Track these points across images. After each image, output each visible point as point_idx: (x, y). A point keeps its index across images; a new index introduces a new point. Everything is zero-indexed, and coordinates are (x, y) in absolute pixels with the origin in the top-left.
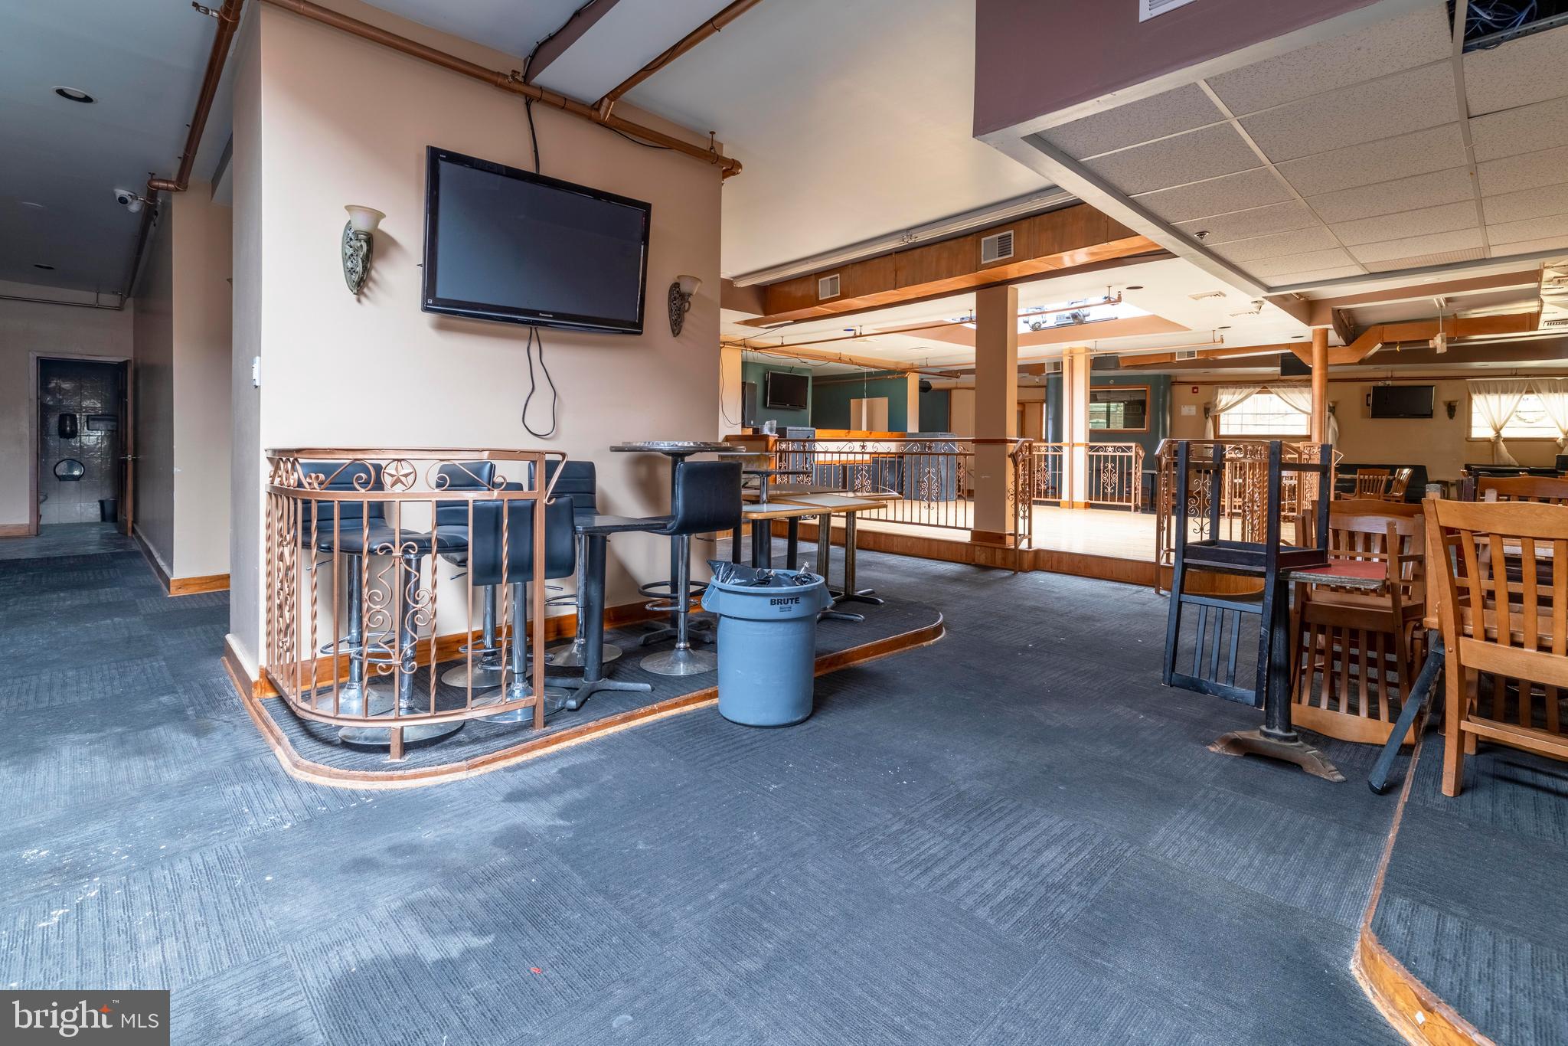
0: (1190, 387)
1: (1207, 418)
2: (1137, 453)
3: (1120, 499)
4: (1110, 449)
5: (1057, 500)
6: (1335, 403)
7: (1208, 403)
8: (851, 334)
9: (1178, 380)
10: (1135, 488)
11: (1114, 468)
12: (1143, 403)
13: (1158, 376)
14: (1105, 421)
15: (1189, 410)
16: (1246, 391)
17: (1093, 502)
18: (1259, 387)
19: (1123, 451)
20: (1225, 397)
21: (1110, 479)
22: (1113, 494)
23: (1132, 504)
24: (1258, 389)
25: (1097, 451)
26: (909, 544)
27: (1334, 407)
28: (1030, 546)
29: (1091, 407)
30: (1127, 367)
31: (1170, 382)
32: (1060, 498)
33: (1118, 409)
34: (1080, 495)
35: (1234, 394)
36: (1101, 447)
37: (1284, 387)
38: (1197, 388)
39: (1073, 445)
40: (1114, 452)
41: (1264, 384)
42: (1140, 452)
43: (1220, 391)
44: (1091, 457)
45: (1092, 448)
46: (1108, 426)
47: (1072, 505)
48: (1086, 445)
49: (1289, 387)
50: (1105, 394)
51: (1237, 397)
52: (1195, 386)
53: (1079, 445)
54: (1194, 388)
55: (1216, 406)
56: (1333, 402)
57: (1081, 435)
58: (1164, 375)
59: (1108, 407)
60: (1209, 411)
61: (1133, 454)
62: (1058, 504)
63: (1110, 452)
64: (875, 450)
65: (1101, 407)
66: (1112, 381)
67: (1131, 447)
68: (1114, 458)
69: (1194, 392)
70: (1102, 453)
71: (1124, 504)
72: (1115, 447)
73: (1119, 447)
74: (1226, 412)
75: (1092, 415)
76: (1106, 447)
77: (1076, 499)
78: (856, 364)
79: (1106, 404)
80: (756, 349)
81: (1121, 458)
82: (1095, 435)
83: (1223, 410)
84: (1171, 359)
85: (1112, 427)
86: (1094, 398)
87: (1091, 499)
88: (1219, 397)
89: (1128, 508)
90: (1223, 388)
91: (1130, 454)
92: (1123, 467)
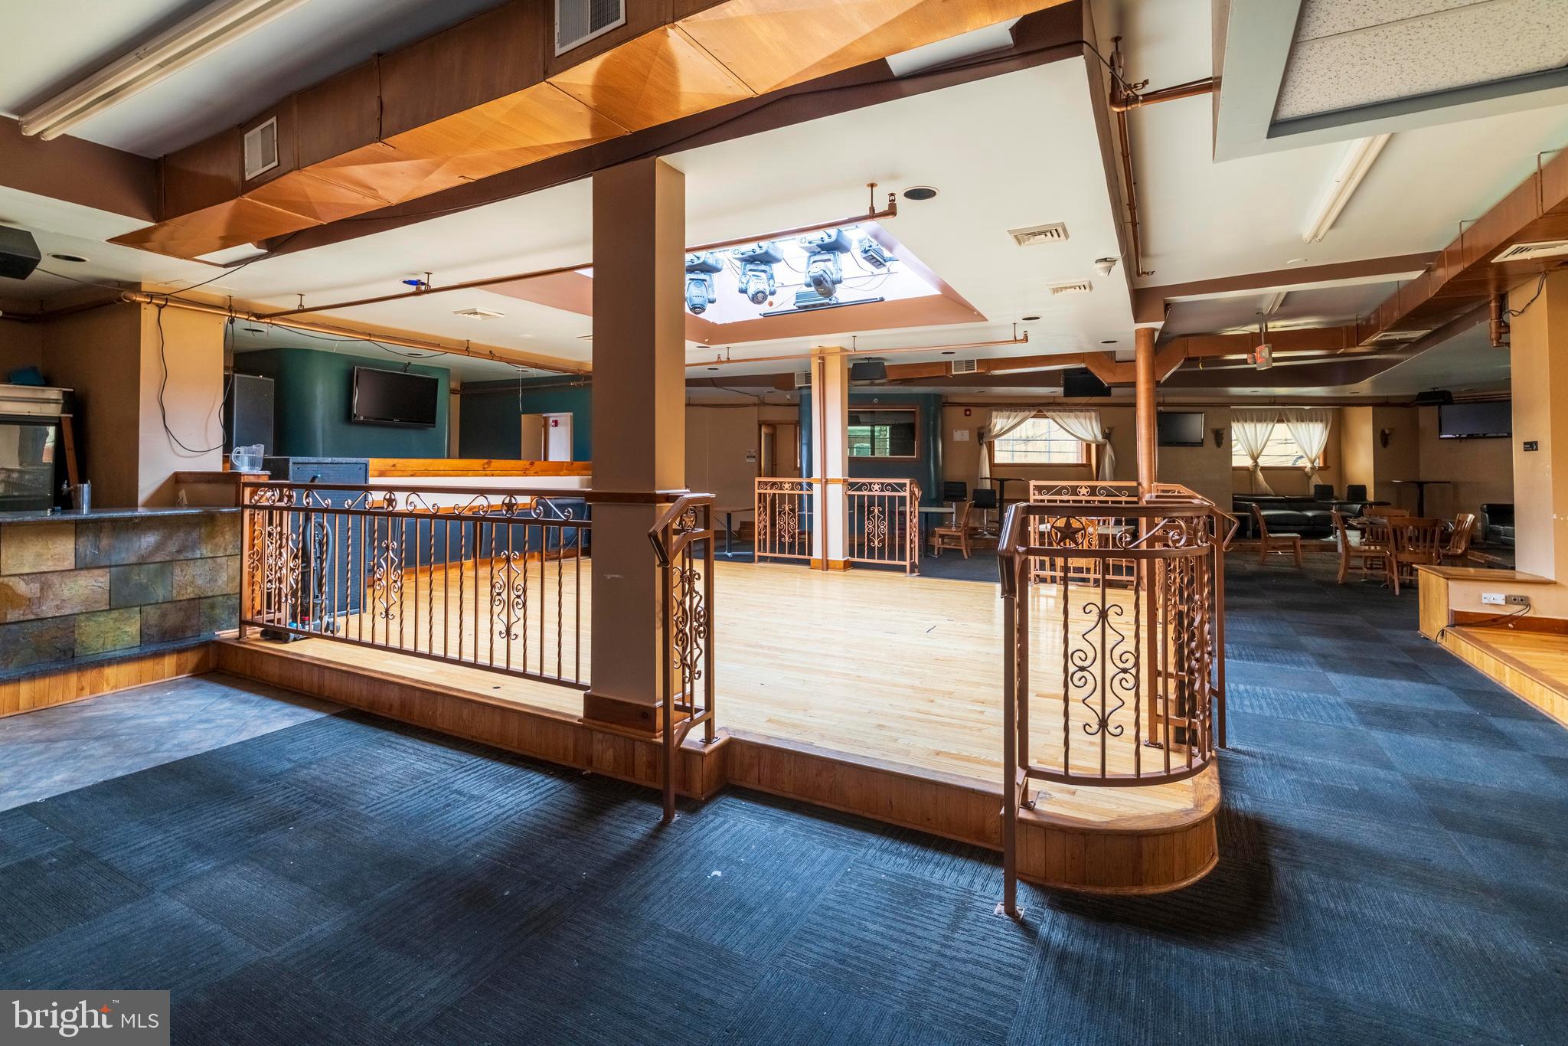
0: (962, 409)
1: (981, 444)
2: (912, 493)
3: (892, 557)
4: (876, 486)
5: (806, 557)
6: (1111, 429)
7: (983, 427)
8: (413, 288)
9: (950, 400)
10: (911, 541)
11: (882, 512)
12: (911, 427)
13: (928, 395)
14: (869, 445)
15: (961, 436)
16: (1021, 415)
17: (856, 559)
18: (1034, 410)
19: (894, 490)
20: (999, 422)
21: (877, 527)
22: (881, 550)
23: (907, 563)
24: (1033, 413)
25: (859, 489)
26: (465, 713)
27: (1109, 434)
28: (709, 737)
29: (850, 431)
30: (893, 382)
31: (941, 403)
32: (810, 554)
33: (884, 433)
34: (837, 551)
35: (1009, 418)
36: (864, 484)
37: (1060, 411)
38: (969, 410)
39: (827, 481)
40: (882, 490)
41: (1040, 408)
42: (916, 491)
43: (994, 414)
44: (851, 498)
45: (852, 485)
46: (873, 453)
47: (826, 565)
48: (845, 481)
49: (1065, 411)
50: (869, 415)
51: (1012, 422)
52: (968, 407)
53: (835, 481)
54: (966, 410)
55: (990, 431)
56: (1108, 428)
57: (836, 468)
58: (935, 395)
59: (873, 432)
60: (983, 437)
61: (907, 494)
62: (807, 562)
63: (876, 492)
64: (411, 508)
65: (865, 430)
66: (876, 400)
67: (905, 485)
68: (881, 498)
69: (966, 415)
70: (865, 493)
71: (897, 562)
72: (882, 484)
73: (889, 484)
74: (1003, 437)
75: (850, 441)
76: (870, 484)
77: (830, 558)
78: (501, 359)
79: (869, 428)
80: (259, 317)
81: (892, 499)
82: (857, 466)
83: (998, 436)
84: (947, 372)
85: (877, 455)
86: (853, 419)
87: (852, 554)
88: (994, 421)
89: (902, 569)
90: (996, 410)
91: (902, 494)
92: (894, 512)
